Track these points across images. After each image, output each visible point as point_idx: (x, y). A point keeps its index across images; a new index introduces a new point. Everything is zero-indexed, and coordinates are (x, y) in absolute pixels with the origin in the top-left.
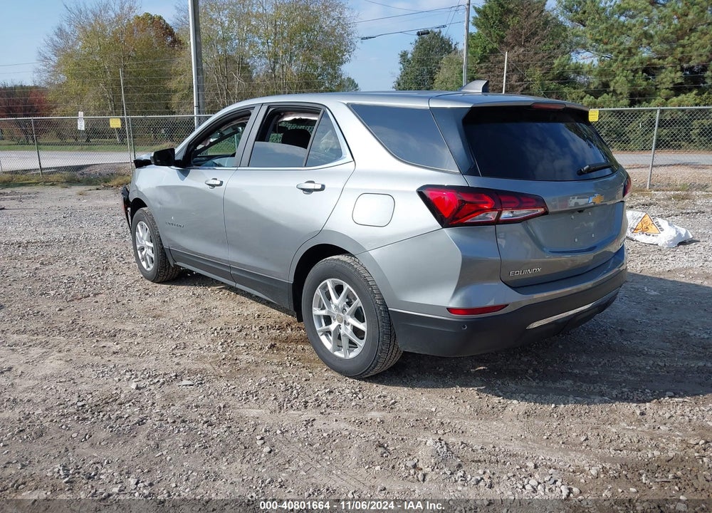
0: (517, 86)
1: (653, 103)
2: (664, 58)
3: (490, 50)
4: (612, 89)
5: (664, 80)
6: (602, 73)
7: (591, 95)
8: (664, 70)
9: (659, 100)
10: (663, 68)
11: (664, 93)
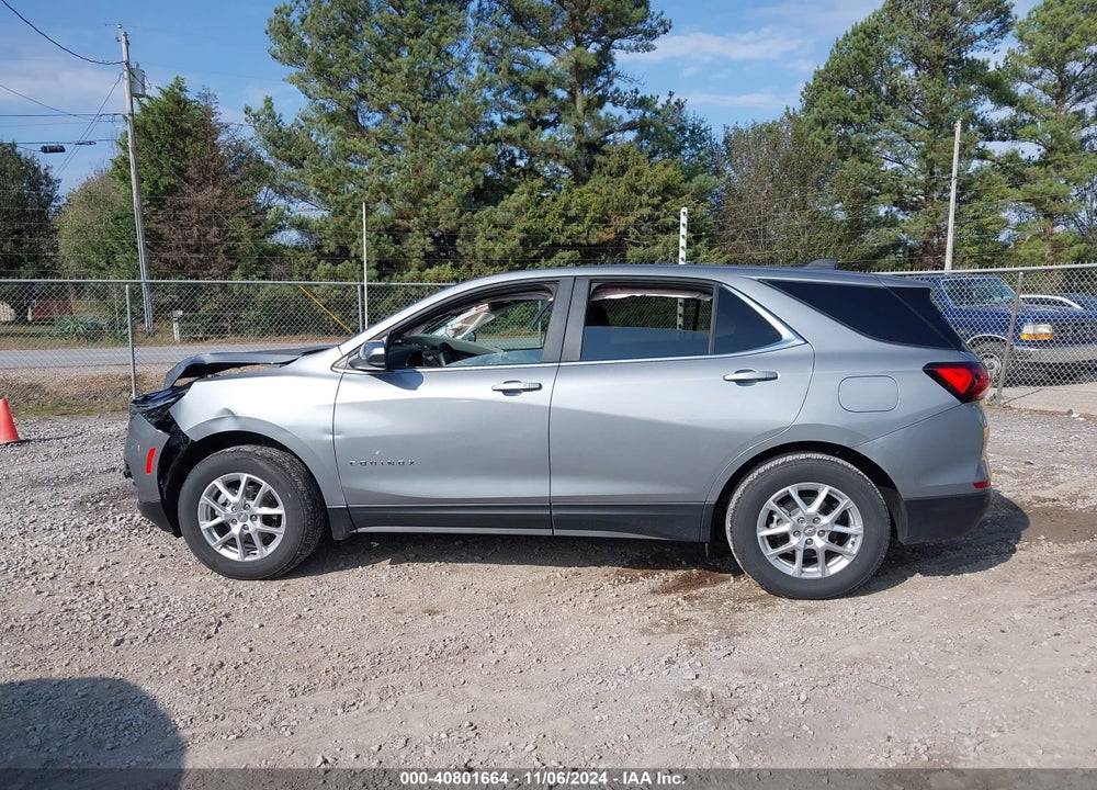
0: (216, 245)
1: (407, 276)
2: (408, 218)
3: (165, 187)
4: (352, 254)
5: (414, 247)
6: (338, 232)
7: (328, 261)
8: (410, 234)
9: (414, 272)
10: (409, 230)
11: (415, 262)
